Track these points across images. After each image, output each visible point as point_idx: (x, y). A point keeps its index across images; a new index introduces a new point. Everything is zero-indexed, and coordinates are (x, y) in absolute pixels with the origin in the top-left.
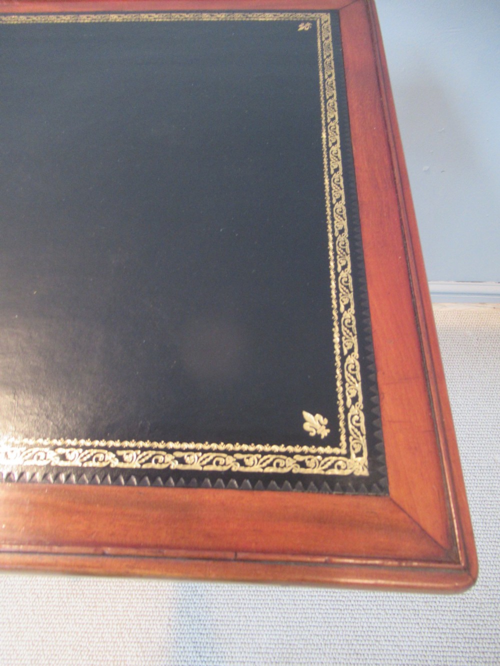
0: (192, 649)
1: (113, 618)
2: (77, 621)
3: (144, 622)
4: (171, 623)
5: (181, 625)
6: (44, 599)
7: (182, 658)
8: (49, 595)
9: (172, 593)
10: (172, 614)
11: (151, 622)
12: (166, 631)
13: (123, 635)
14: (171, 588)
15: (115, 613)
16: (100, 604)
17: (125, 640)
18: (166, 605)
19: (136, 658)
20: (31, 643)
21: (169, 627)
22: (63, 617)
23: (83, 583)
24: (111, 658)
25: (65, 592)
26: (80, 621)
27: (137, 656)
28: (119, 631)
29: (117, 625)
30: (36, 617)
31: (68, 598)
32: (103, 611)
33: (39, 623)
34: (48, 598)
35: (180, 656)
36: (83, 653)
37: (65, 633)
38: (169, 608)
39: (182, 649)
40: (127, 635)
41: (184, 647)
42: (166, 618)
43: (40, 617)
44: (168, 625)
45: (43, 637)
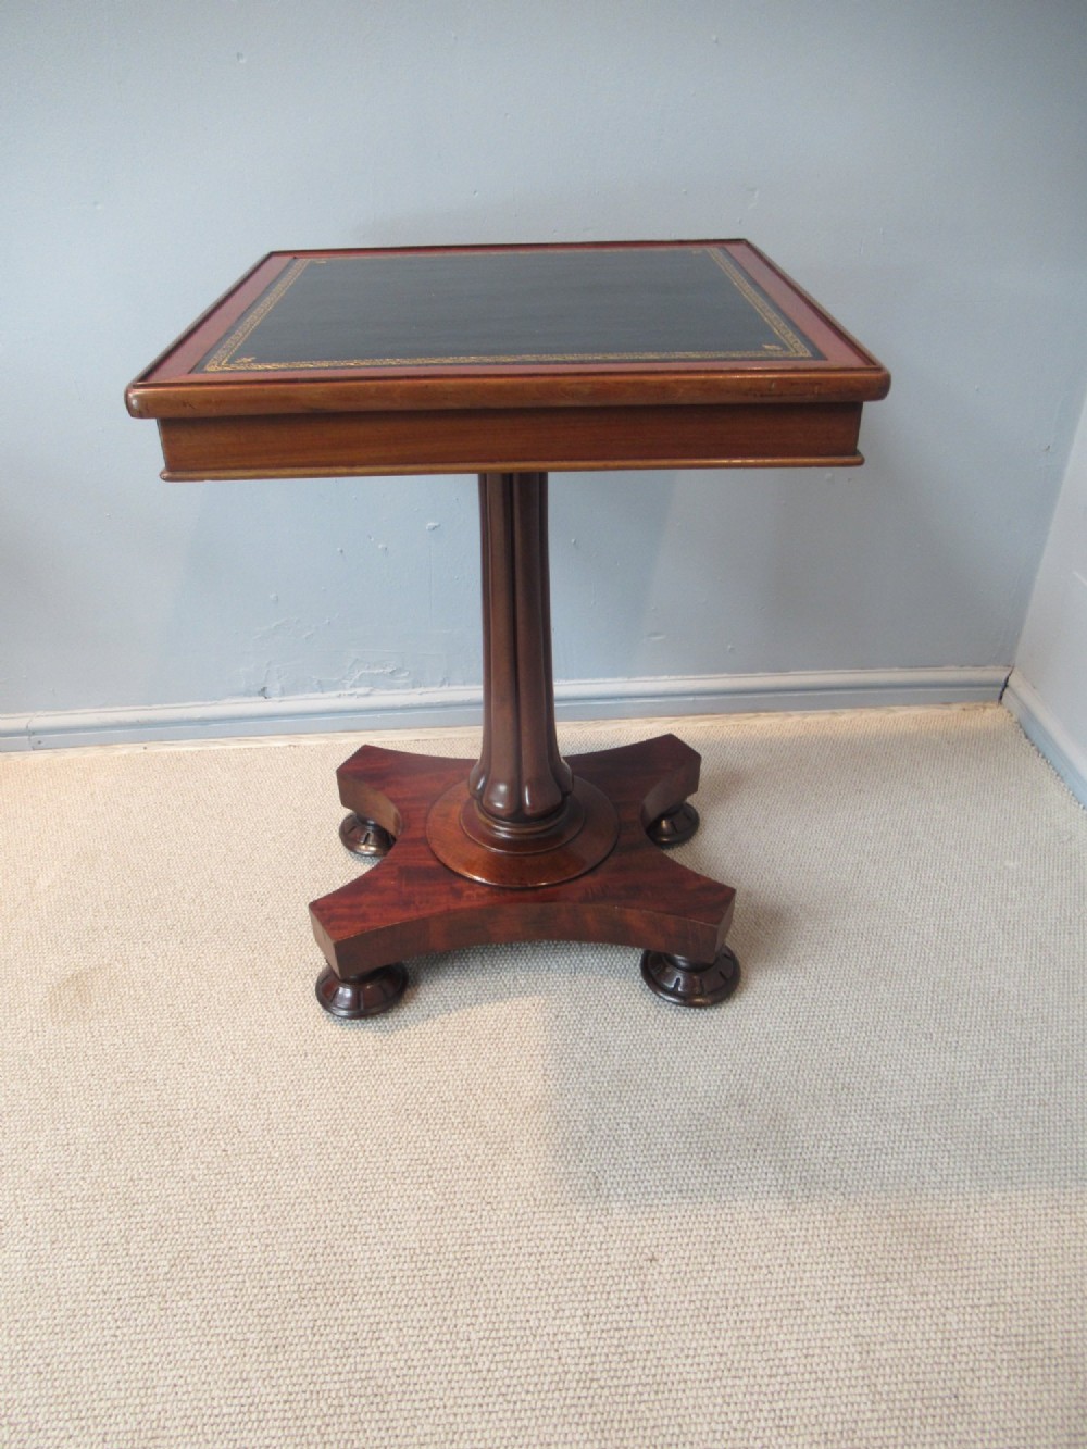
0: (588, 1101)
1: (453, 1073)
2: (395, 1081)
3: (504, 1074)
4: (548, 1072)
5: (564, 1074)
6: (337, 1059)
7: (572, 1112)
8: (345, 1055)
9: (544, 1038)
10: (547, 1062)
11: (516, 1073)
12: (542, 1082)
13: (473, 1092)
14: (541, 1033)
15: (456, 1067)
16: (429, 1059)
17: (477, 1097)
18: (537, 1052)
19: (498, 1117)
21: (546, 1078)
22: (370, 1078)
23: (398, 1036)
24: (459, 1120)
25: (370, 1048)
26: (400, 1081)
28: (466, 1087)
29: (461, 1080)
30: (327, 1080)
31: (377, 1056)
32: (436, 1066)
33: (334, 1088)
35: (569, 1111)
36: (410, 1117)
37: (377, 1096)
38: (542, 1056)
39: (571, 1102)
40: (479, 1091)
41: (575, 1100)
42: (539, 1067)
43: (333, 1080)
44: (544, 1075)
45: (341, 1104)
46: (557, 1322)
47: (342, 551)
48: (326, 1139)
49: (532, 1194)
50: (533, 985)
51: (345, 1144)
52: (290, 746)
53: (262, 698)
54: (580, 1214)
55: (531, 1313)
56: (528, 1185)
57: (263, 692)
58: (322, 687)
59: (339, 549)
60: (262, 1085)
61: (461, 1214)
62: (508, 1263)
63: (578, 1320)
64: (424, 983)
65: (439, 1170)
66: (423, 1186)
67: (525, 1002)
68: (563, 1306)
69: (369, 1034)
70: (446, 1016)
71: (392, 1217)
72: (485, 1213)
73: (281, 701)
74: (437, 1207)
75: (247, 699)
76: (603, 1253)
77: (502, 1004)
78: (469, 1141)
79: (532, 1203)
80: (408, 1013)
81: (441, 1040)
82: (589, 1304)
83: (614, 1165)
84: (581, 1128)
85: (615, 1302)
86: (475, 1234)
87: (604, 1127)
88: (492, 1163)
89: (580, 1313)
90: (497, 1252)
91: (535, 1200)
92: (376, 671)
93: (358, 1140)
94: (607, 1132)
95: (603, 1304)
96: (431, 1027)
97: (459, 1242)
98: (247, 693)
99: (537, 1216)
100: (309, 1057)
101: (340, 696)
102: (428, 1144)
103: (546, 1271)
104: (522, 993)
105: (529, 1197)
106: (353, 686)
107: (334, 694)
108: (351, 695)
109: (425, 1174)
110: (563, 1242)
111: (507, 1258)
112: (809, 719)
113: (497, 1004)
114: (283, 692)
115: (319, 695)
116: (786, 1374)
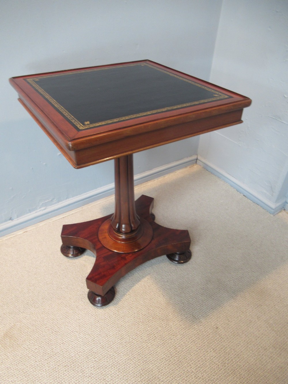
0: (178, 297)
1: (141, 306)
2: (128, 316)
3: (154, 300)
5: (168, 293)
7: (176, 302)
11: (156, 299)
12: (164, 298)
14: (155, 285)
16: (133, 306)
17: (152, 310)
20: (115, 335)
21: (164, 296)
22: (121, 319)
23: (120, 304)
24: (151, 318)
25: (115, 311)
26: (130, 315)
27: (161, 311)
29: (145, 307)
31: (118, 312)
32: (136, 307)
33: (113, 327)
34: (110, 317)
36: (139, 324)
37: (126, 323)
38: (159, 291)
39: (174, 299)
42: (161, 294)
43: (111, 325)
44: (163, 296)
45: (118, 330)
46: (209, 355)
47: (32, 169)
48: (122, 342)
49: (182, 327)
50: (144, 274)
51: (128, 340)
52: (24, 232)
53: (11, 221)
54: (195, 326)
55: (202, 356)
56: (179, 326)
57: (11, 219)
58: (30, 211)
59: (31, 168)
60: (92, 336)
61: (169, 342)
62: (188, 347)
63: (212, 352)
64: (116, 286)
65: (156, 334)
66: (155, 340)
67: (146, 279)
68: (207, 350)
69: (112, 307)
70: (129, 292)
71: (153, 353)
72: (175, 338)
73: (18, 220)
74: (163, 343)
75: (6, 223)
76: (206, 332)
77: (140, 282)
78: (158, 322)
79: (183, 329)
80: (117, 296)
81: (132, 299)
82: (212, 346)
83: (194, 310)
84: (181, 305)
85: (217, 342)
86: (176, 345)
87: (186, 302)
88: (167, 325)
89: (212, 350)
90: (184, 346)
91: (183, 328)
92: (46, 201)
93: (130, 337)
94: (187, 303)
95: (215, 344)
96: (127, 297)
97: (174, 349)
98: (6, 221)
99: (187, 332)
100: (100, 322)
101: (36, 212)
102: (149, 329)
103: (198, 344)
104: (143, 277)
105: (182, 328)
106: (40, 208)
107: (34, 212)
108: (40, 211)
109: (154, 337)
110: (197, 335)
111: (187, 346)
112: (159, 180)
113: (139, 283)
114: (18, 217)
115: (29, 214)
116: (258, 337)
